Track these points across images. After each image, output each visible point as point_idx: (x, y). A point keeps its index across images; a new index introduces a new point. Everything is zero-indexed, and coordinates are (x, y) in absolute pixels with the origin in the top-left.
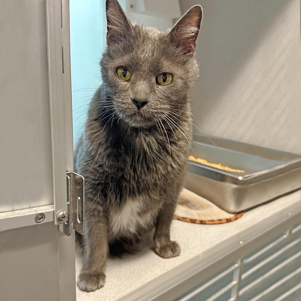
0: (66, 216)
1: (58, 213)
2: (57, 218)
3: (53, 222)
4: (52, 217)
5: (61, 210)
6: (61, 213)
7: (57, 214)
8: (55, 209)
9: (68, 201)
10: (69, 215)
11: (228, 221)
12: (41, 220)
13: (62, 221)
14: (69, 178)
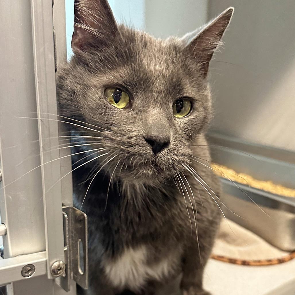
0: (63, 268)
1: (51, 263)
2: (50, 271)
3: (46, 275)
4: (45, 269)
5: (56, 259)
6: (56, 264)
7: (50, 265)
8: (47, 258)
9: (65, 245)
10: (66, 265)
11: (281, 261)
12: (30, 273)
13: (58, 274)
14: (66, 216)
